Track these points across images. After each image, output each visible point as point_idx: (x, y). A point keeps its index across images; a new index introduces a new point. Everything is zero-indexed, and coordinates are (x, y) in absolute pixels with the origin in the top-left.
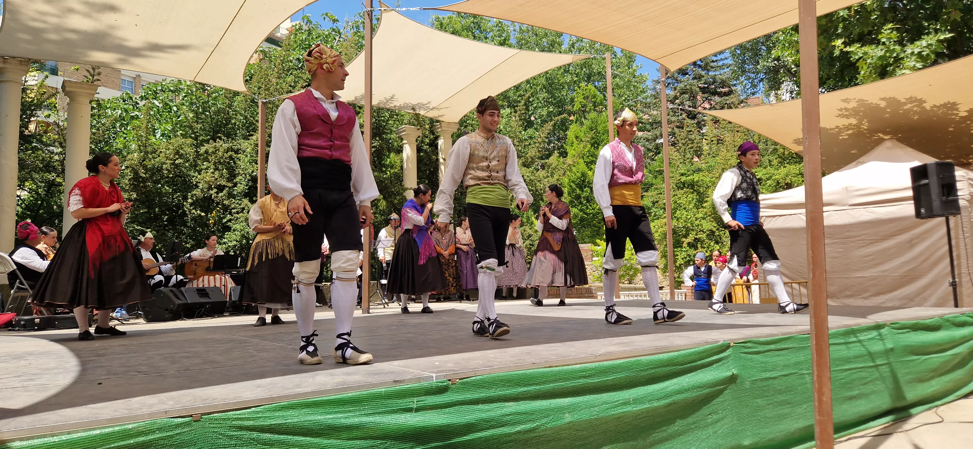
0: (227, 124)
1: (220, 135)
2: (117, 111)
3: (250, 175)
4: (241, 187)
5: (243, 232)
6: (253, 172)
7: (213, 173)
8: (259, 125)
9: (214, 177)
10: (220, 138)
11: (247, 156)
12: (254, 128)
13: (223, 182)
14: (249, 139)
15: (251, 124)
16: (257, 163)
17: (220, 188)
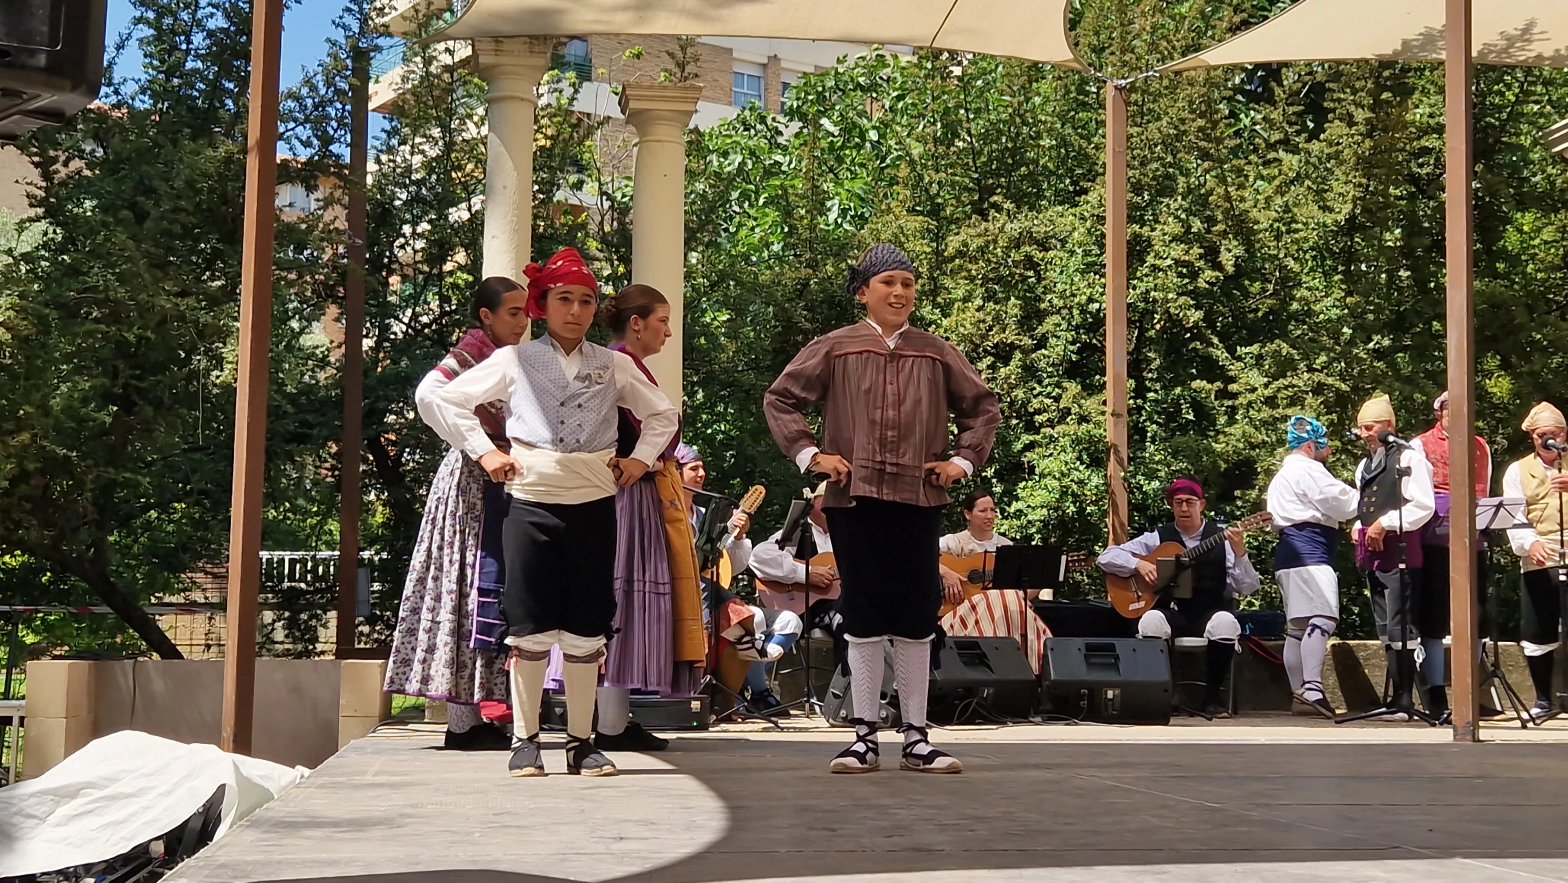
0: (1017, 165)
1: (995, 198)
2: (731, 157)
3: (1083, 312)
4: (1057, 349)
5: (1066, 481)
6: (1091, 300)
7: (978, 310)
8: (1107, 157)
9: (984, 321)
10: (998, 208)
11: (1072, 253)
12: (1090, 171)
13: (1010, 336)
14: (1076, 206)
15: (1083, 157)
16: (1103, 276)
17: (1003, 354)
